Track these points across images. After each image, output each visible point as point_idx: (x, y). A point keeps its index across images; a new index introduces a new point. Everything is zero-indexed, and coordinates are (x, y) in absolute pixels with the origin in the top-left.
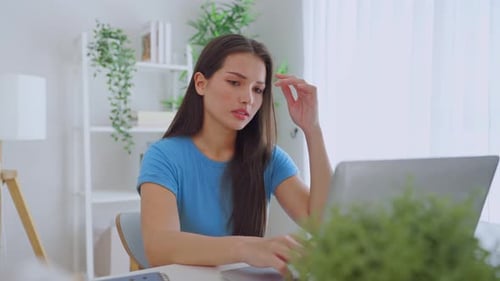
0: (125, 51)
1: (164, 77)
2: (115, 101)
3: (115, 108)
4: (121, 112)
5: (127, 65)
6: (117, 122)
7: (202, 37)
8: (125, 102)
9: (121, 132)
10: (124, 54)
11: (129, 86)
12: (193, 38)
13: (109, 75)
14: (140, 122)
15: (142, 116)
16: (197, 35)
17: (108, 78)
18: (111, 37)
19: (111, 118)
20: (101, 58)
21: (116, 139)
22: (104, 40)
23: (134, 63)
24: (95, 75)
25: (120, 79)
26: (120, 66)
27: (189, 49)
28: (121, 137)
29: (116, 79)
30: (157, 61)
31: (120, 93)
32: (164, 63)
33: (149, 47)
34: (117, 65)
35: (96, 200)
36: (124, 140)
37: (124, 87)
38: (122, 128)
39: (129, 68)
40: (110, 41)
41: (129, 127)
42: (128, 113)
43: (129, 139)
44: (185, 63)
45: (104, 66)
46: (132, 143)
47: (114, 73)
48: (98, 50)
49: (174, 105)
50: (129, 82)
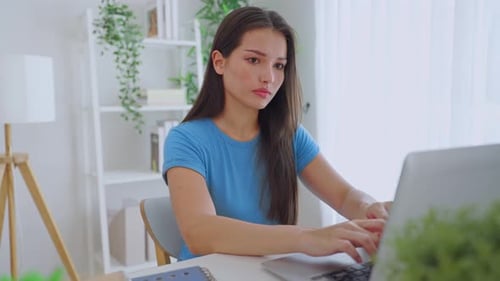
0: (131, 27)
1: (172, 53)
2: (123, 80)
3: (123, 87)
4: (130, 91)
5: (134, 42)
6: (127, 102)
7: (209, 11)
8: (134, 81)
9: (132, 111)
10: (130, 30)
11: (138, 63)
12: (200, 12)
13: (116, 53)
14: (150, 100)
15: (151, 94)
16: (204, 9)
17: (115, 56)
18: (117, 13)
19: (120, 98)
20: (108, 36)
21: (127, 119)
22: (110, 16)
23: (141, 41)
24: (102, 53)
25: (128, 57)
26: (127, 43)
27: (197, 23)
28: (131, 116)
29: (124, 57)
30: (165, 36)
31: (128, 72)
32: (172, 38)
33: (156, 21)
34: (124, 43)
36: (134, 119)
37: (134, 64)
38: (132, 108)
39: (137, 45)
40: (116, 17)
41: (140, 106)
42: (137, 92)
43: (139, 119)
44: (192, 38)
45: (111, 43)
46: (142, 122)
47: (122, 51)
48: (104, 27)
49: (183, 83)
50: (137, 59)
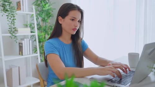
0: (12, 7)
1: (24, 16)
2: (10, 25)
3: (10, 27)
4: (12, 29)
6: (11, 32)
7: (37, 3)
8: (14, 25)
9: (13, 35)
11: (15, 19)
12: (34, 3)
13: (7, 16)
14: (19, 32)
15: (19, 29)
16: (35, 2)
17: (7, 17)
19: (9, 31)
20: (4, 10)
21: (12, 38)
22: (4, 3)
23: (16, 12)
24: (2, 16)
25: (11, 17)
26: (11, 13)
27: (34, 7)
28: (13, 37)
29: (10, 17)
30: (23, 11)
31: (12, 22)
32: (26, 11)
34: (10, 12)
35: (6, 60)
36: (14, 38)
37: (13, 20)
38: (13, 34)
39: (14, 13)
40: (7, 3)
41: (16, 34)
42: (15, 29)
43: (16, 38)
44: (32, 12)
45: (5, 12)
47: (10, 15)
48: (2, 7)
49: (28, 26)
50: (15, 18)
